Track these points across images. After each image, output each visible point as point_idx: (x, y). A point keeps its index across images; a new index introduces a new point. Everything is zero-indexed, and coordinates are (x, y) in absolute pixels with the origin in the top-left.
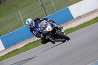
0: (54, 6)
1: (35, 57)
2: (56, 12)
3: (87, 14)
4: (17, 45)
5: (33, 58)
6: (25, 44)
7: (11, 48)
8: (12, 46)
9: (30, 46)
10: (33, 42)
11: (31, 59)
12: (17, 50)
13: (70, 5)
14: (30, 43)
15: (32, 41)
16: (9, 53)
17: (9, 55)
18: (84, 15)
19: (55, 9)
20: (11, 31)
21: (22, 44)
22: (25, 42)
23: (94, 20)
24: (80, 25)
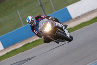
0: (53, 6)
1: (34, 57)
2: (55, 12)
3: (85, 14)
4: (16, 45)
5: (32, 58)
6: (24, 44)
7: (10, 48)
8: (11, 46)
9: (29, 46)
10: (32, 42)
11: (30, 59)
12: (16, 50)
13: (69, 5)
14: (29, 43)
15: (30, 41)
16: (8, 53)
17: (8, 55)
18: (82, 15)
19: (54, 9)
20: (10, 31)
21: (21, 44)
22: (24, 42)
23: (92, 20)
24: (78, 25)
